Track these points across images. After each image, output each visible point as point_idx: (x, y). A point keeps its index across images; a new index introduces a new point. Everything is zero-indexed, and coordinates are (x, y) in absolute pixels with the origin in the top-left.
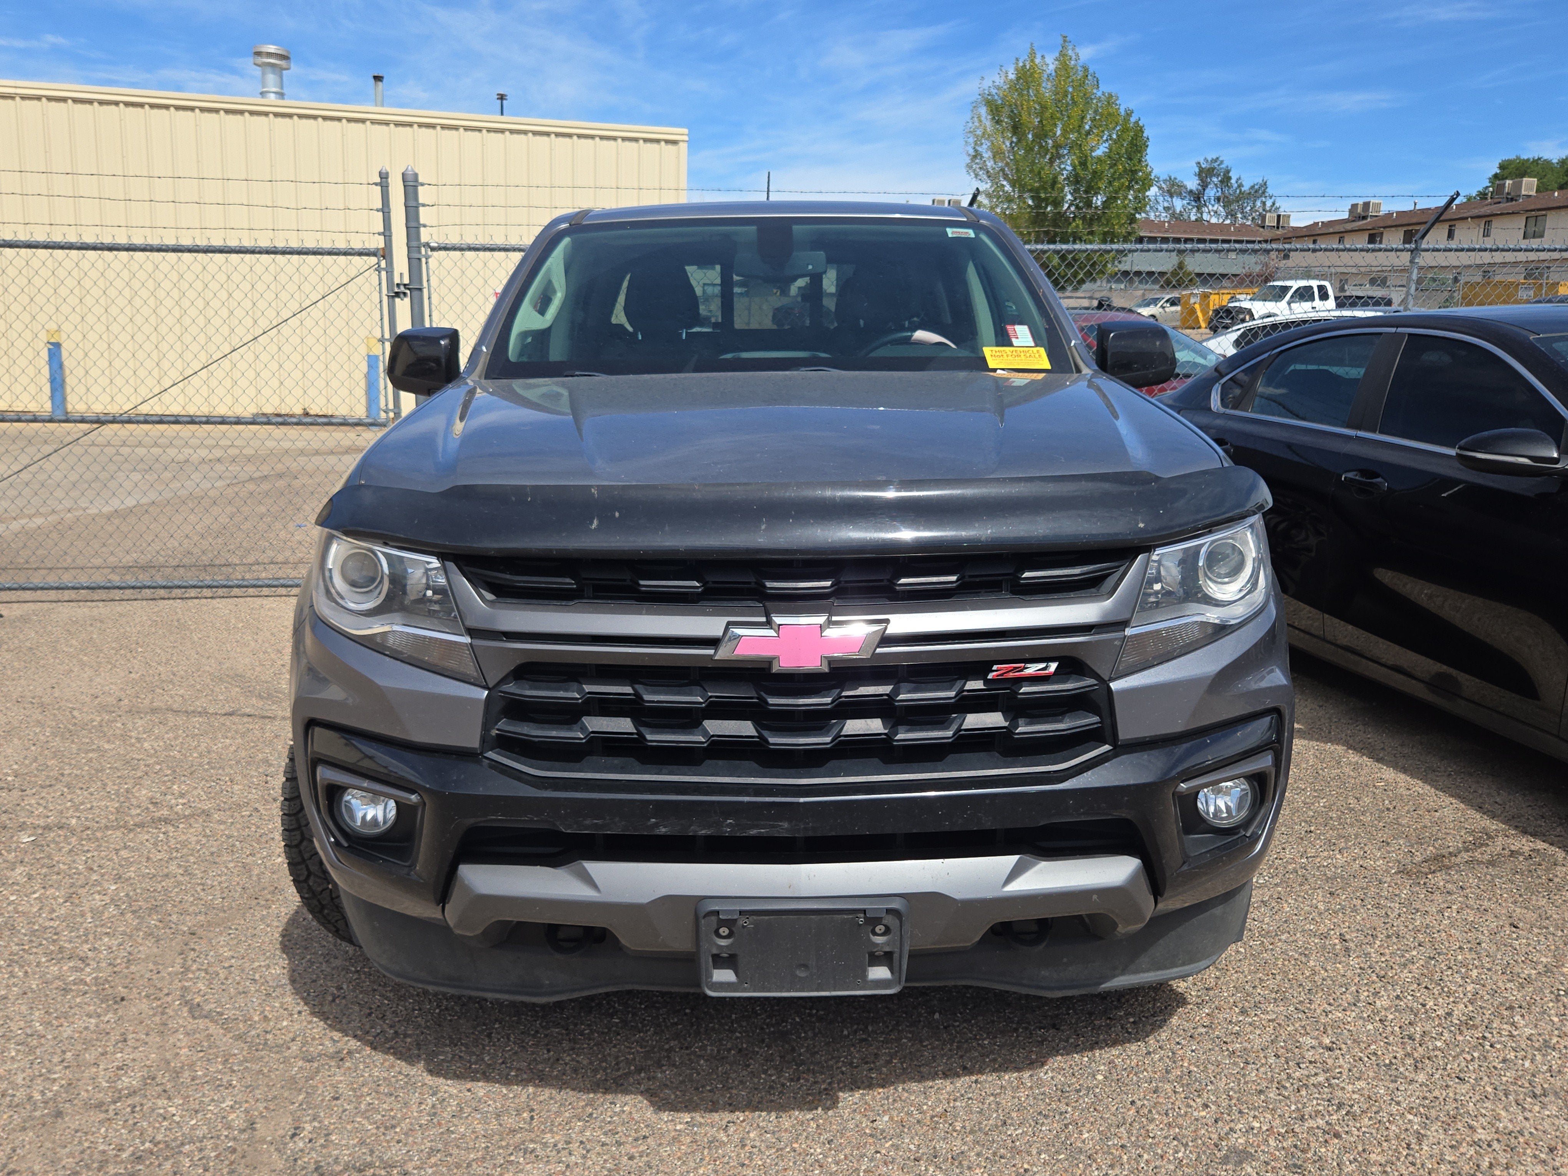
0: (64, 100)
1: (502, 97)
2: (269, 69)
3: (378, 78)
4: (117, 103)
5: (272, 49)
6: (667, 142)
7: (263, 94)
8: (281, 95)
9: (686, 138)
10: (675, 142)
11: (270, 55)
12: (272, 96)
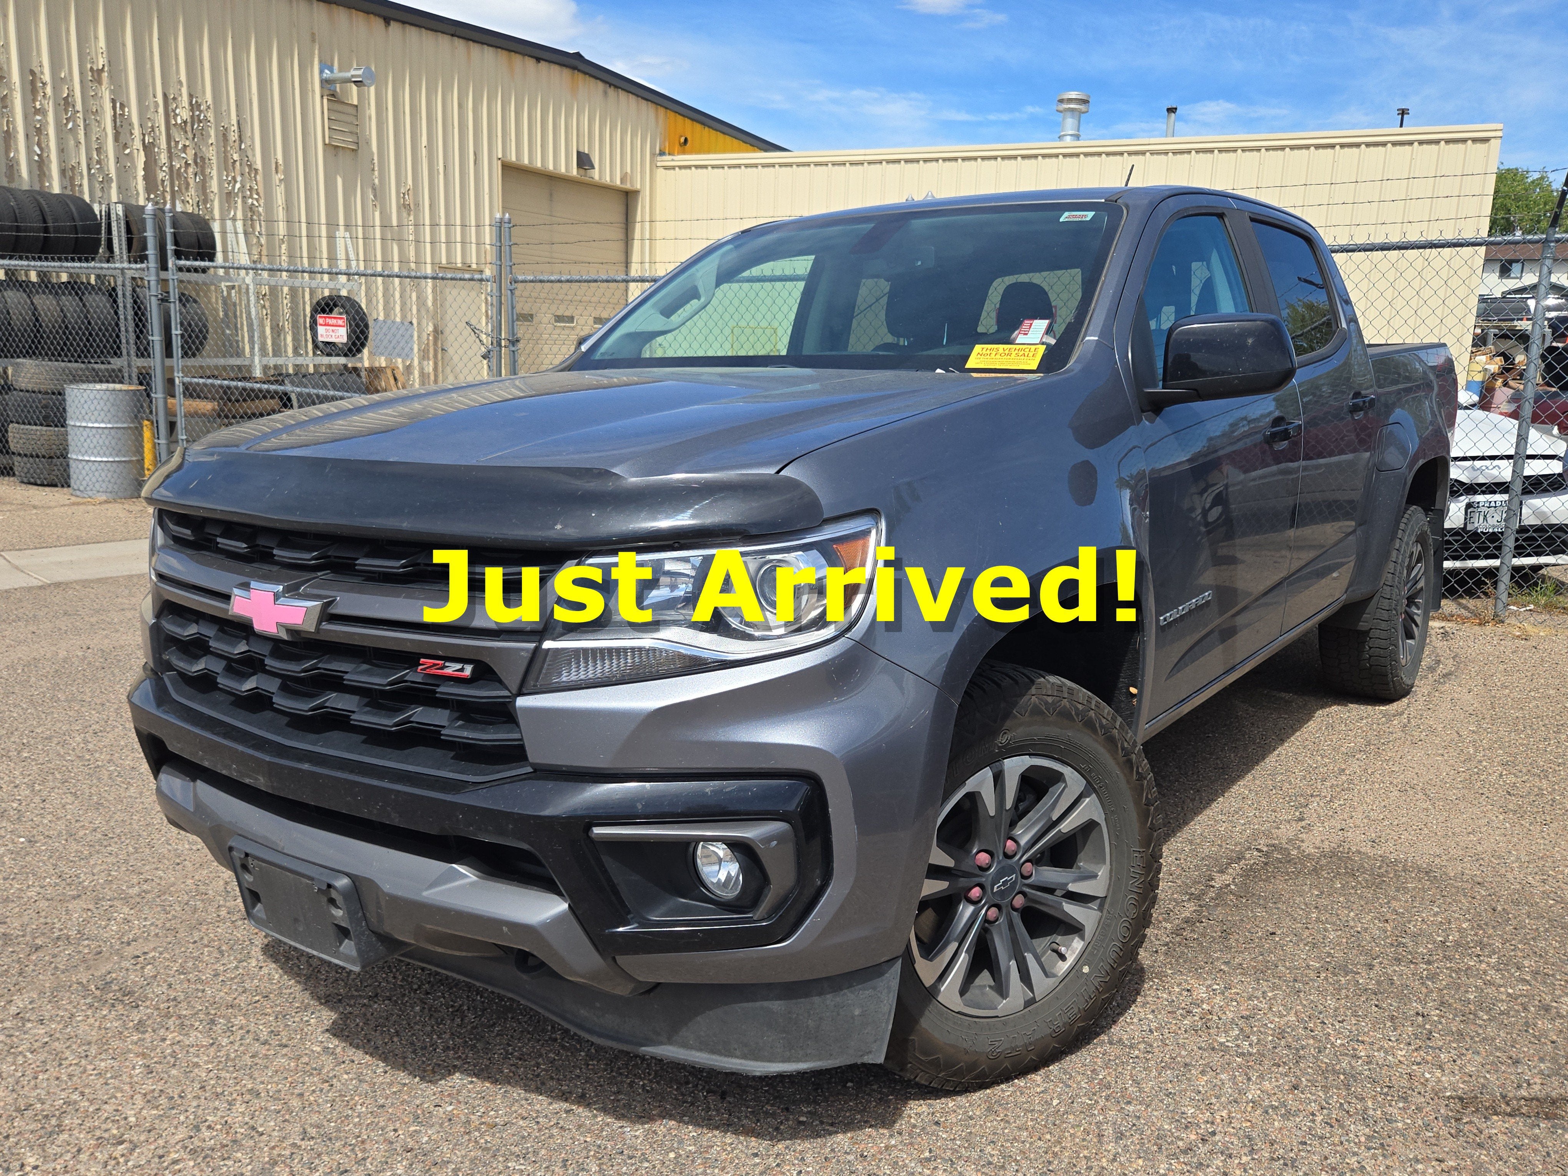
0: (898, 161)
1: (1403, 112)
2: (1069, 114)
3: (1172, 110)
4: (937, 160)
5: (1073, 95)
6: (1475, 140)
7: (1060, 138)
8: (1077, 137)
9: (1500, 134)
10: (1486, 140)
11: (1070, 100)
12: (1068, 138)
